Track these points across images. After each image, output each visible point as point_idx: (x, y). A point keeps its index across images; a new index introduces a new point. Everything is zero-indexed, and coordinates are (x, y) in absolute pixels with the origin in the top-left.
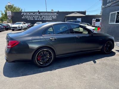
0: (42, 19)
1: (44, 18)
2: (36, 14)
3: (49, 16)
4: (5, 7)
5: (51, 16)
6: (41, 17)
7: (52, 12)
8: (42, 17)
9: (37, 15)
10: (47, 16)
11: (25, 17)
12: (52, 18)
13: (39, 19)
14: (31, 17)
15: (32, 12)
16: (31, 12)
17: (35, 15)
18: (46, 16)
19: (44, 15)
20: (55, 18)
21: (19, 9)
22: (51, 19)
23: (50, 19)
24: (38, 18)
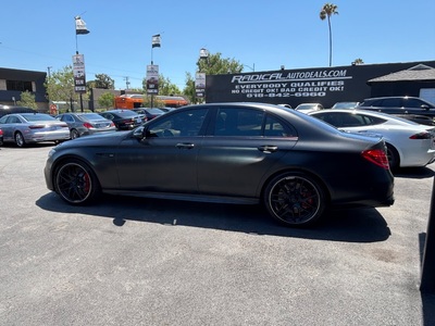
0: (291, 93)
1: (297, 91)
2: (273, 79)
3: (316, 82)
4: (198, 64)
5: (323, 84)
6: (289, 86)
7: (328, 70)
8: (290, 88)
9: (275, 83)
10: (311, 82)
11: (241, 89)
12: (328, 89)
13: (280, 95)
14: (257, 88)
15: (263, 73)
16: (259, 73)
17: (269, 83)
18: (305, 82)
19: (301, 82)
20: (338, 89)
21: (236, 66)
22: (324, 94)
23: (319, 94)
24: (279, 92)
